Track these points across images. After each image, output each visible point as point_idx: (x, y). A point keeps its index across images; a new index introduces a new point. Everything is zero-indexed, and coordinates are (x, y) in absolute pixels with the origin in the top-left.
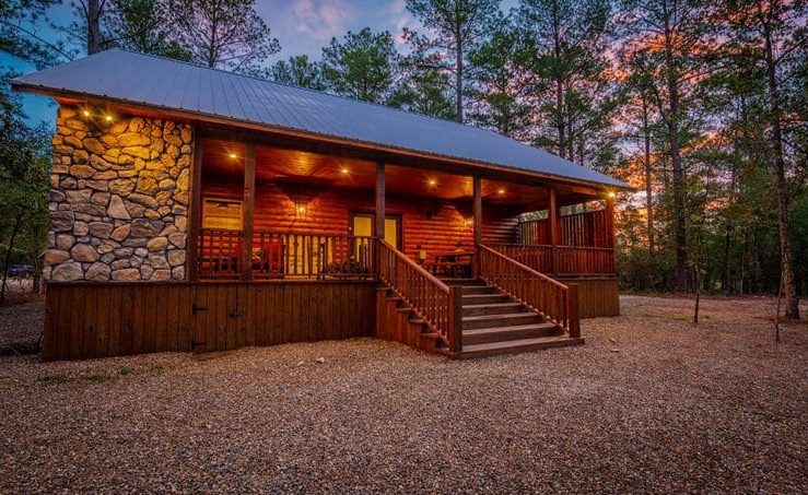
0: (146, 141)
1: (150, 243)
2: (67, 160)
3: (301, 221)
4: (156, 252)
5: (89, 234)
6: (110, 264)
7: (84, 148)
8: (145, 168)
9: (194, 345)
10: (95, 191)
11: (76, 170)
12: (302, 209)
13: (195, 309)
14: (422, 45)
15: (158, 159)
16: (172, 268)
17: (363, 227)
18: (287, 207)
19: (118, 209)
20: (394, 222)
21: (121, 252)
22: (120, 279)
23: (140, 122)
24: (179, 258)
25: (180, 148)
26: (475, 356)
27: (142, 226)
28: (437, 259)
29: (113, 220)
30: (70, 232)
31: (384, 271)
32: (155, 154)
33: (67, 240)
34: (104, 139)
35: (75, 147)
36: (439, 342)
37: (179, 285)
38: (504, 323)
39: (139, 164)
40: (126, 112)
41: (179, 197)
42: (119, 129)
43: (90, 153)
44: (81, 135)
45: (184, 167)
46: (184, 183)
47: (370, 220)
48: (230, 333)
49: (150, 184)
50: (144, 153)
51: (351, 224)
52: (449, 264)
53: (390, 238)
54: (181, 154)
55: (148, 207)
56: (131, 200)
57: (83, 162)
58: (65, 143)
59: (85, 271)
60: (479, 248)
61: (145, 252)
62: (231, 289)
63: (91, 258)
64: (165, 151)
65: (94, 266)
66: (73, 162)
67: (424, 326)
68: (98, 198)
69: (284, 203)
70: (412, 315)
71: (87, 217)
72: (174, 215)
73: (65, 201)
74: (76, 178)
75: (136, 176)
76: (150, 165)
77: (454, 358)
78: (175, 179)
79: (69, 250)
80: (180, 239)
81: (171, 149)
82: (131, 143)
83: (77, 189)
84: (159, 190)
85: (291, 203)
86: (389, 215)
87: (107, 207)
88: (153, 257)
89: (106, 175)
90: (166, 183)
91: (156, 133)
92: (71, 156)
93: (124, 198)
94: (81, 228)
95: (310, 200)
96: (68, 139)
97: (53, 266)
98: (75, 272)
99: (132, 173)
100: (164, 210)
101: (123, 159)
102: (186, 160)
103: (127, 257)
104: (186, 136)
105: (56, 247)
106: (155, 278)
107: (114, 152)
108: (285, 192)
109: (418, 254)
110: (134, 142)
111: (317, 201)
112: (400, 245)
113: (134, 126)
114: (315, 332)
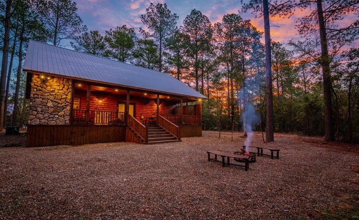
0: (58, 84)
1: (59, 114)
2: (35, 90)
3: (100, 105)
4: (61, 116)
5: (41, 111)
6: (47, 120)
7: (40, 86)
8: (58, 92)
9: (71, 143)
10: (43, 99)
11: (38, 93)
12: (101, 101)
13: (72, 133)
14: (147, 35)
15: (62, 90)
16: (65, 121)
17: (122, 108)
18: (95, 100)
19: (50, 104)
20: (133, 106)
21: (51, 116)
22: (50, 124)
23: (57, 79)
24: (67, 118)
25: (68, 86)
26: (151, 144)
27: (57, 109)
28: (147, 118)
29: (48, 107)
30: (36, 111)
31: (128, 122)
32: (61, 88)
33: (35, 113)
34: (47, 84)
35: (38, 86)
36: (142, 141)
37: (67, 126)
38: (162, 136)
39: (56, 91)
40: (53, 76)
41: (68, 100)
42: (51, 81)
43: (42, 88)
44: (40, 82)
45: (70, 92)
46: (69, 97)
47: (124, 105)
48: (82, 140)
49: (60, 97)
50: (58, 88)
51: (118, 106)
52: (151, 120)
53: (131, 113)
54: (69, 88)
55: (59, 103)
56: (54, 102)
57: (40, 90)
58: (35, 85)
59: (40, 122)
60: (158, 116)
61: (58, 116)
62: (83, 127)
63: (42, 118)
64: (64, 87)
65: (43, 120)
66: (37, 90)
67: (139, 137)
68: (44, 101)
69: (94, 99)
70: (136, 134)
71: (41, 106)
72: (66, 106)
73: (35, 102)
74: (38, 95)
75: (55, 95)
76: (59, 91)
77: (145, 144)
78: (67, 95)
79: (36, 116)
80: (68, 113)
81: (66, 87)
82: (54, 85)
83: (38, 98)
84: (62, 99)
85: (97, 99)
86: (131, 104)
87: (47, 103)
88: (60, 118)
89: (47, 94)
90: (64, 96)
91: (61, 82)
92: (36, 88)
93: (52, 101)
94: (39, 109)
95: (103, 98)
96: (36, 84)
97: (31, 120)
98: (38, 122)
99: (54, 94)
100: (63, 104)
101: (52, 90)
102: (70, 90)
103: (52, 118)
104: (70, 83)
105: (32, 115)
106: (60, 124)
107: (49, 87)
108: (94, 95)
109: (141, 117)
110: (55, 85)
111: (106, 99)
112: (135, 115)
113: (55, 80)
114: (107, 140)
